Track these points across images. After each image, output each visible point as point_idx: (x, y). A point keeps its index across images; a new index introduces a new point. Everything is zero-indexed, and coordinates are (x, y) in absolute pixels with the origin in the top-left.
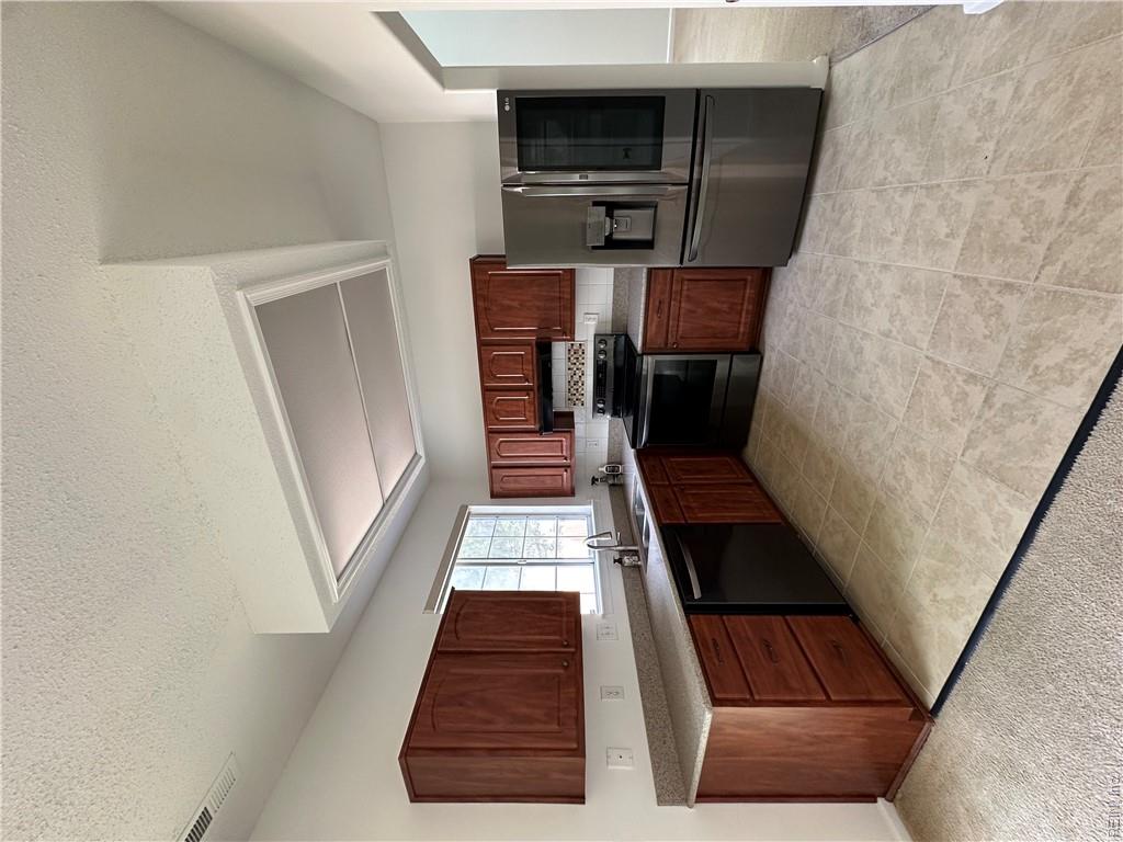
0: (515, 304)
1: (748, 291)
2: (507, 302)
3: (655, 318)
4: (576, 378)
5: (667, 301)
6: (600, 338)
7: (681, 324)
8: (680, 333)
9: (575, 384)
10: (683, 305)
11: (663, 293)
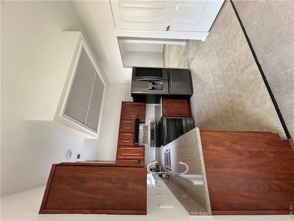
0: (131, 110)
1: (185, 104)
2: (129, 110)
3: (165, 109)
4: (146, 135)
5: (167, 105)
6: (152, 124)
7: (171, 111)
8: (171, 113)
9: (145, 137)
10: (171, 106)
11: (166, 103)
